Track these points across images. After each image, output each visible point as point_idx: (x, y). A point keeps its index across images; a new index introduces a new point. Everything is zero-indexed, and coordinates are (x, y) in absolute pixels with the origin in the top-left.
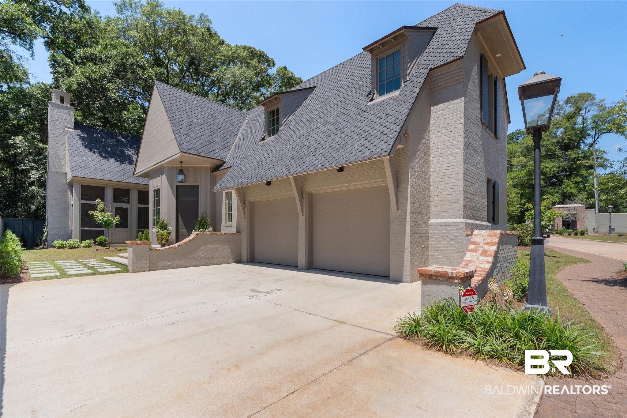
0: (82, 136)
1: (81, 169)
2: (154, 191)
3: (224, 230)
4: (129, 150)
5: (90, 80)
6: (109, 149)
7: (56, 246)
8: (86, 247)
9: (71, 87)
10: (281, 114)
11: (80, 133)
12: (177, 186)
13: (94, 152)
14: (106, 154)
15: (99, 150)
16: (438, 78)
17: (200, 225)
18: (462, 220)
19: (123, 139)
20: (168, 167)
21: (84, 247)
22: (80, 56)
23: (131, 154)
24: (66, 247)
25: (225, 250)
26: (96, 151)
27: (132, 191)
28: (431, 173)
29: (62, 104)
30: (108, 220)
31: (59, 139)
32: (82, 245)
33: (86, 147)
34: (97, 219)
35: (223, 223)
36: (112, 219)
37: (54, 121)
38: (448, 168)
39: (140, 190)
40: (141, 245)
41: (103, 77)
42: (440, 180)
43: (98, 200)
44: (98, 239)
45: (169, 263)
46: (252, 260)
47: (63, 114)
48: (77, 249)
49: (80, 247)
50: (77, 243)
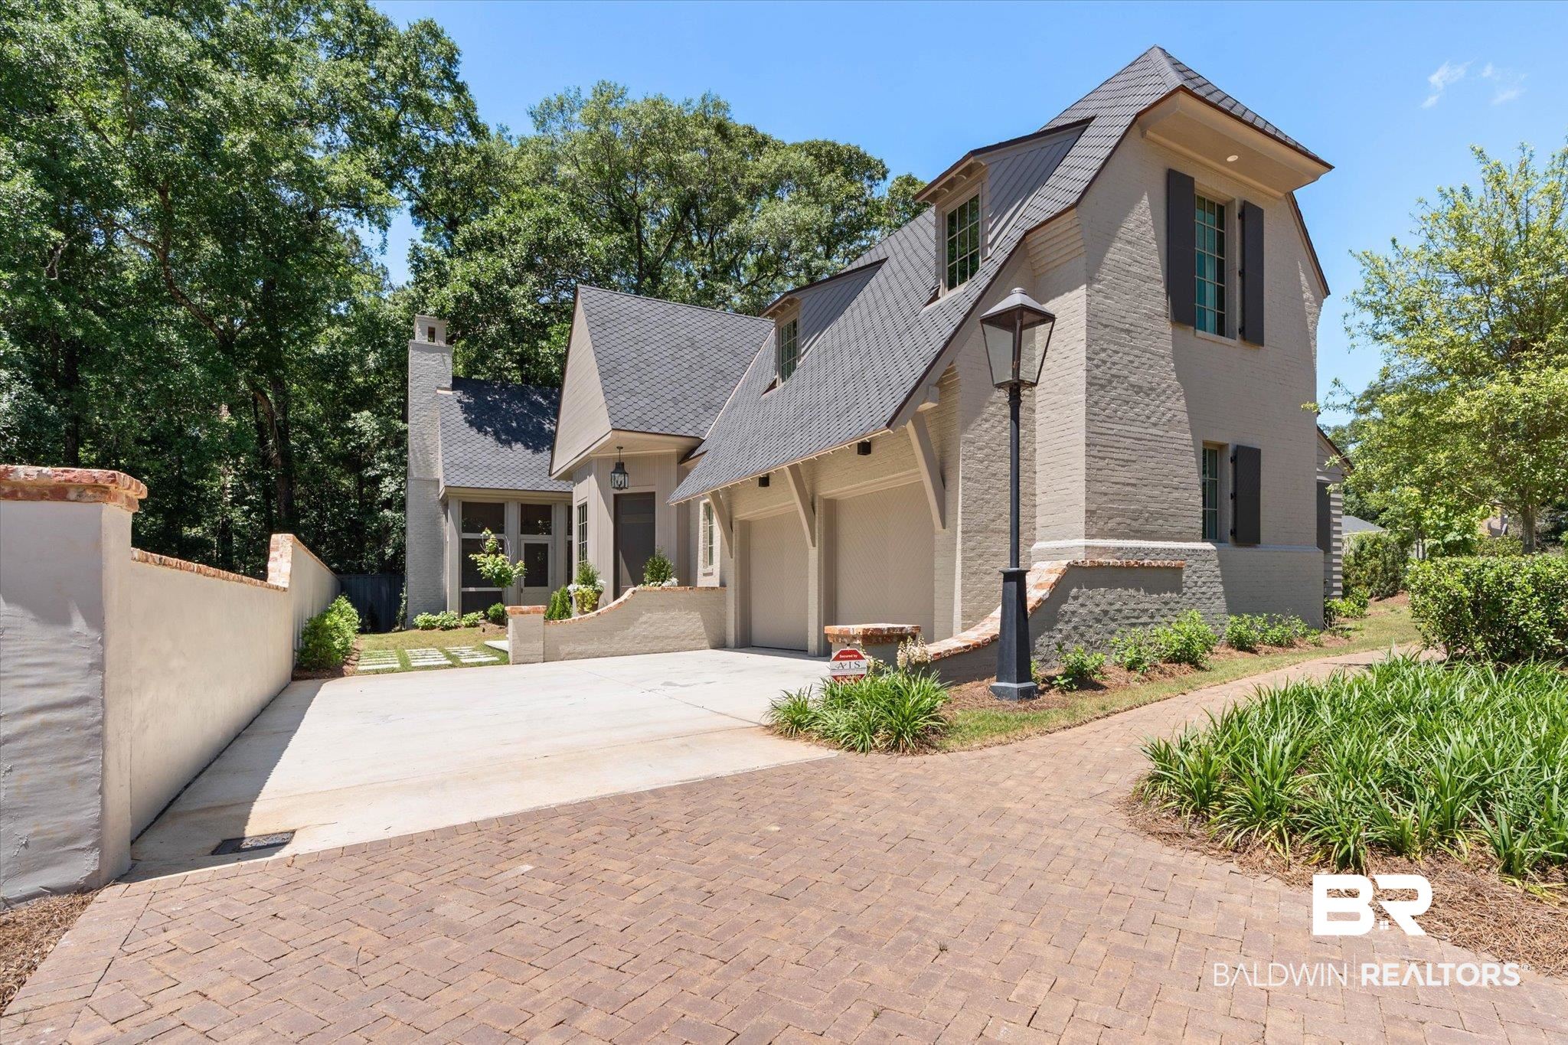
0: (465, 403)
1: (462, 470)
2: (579, 508)
3: (702, 582)
5: (477, 288)
6: (514, 424)
7: (419, 624)
8: (470, 626)
9: (443, 307)
10: (800, 332)
11: (463, 397)
12: (616, 496)
13: (486, 433)
14: (507, 435)
15: (495, 427)
16: (1043, 247)
17: (652, 574)
18: (1083, 542)
20: (599, 459)
21: (467, 626)
22: (464, 240)
24: (435, 627)
25: (692, 622)
26: (490, 429)
27: (556, 507)
28: (1037, 446)
29: (431, 344)
30: (503, 570)
32: (463, 623)
33: (471, 424)
34: (483, 568)
35: (701, 570)
36: (511, 568)
37: (418, 377)
38: (1062, 433)
40: (528, 613)
41: (502, 277)
42: (1049, 460)
43: (487, 532)
44: (491, 611)
45: (579, 649)
46: (746, 642)
47: (435, 362)
48: (454, 630)
49: (460, 627)
50: (455, 619)
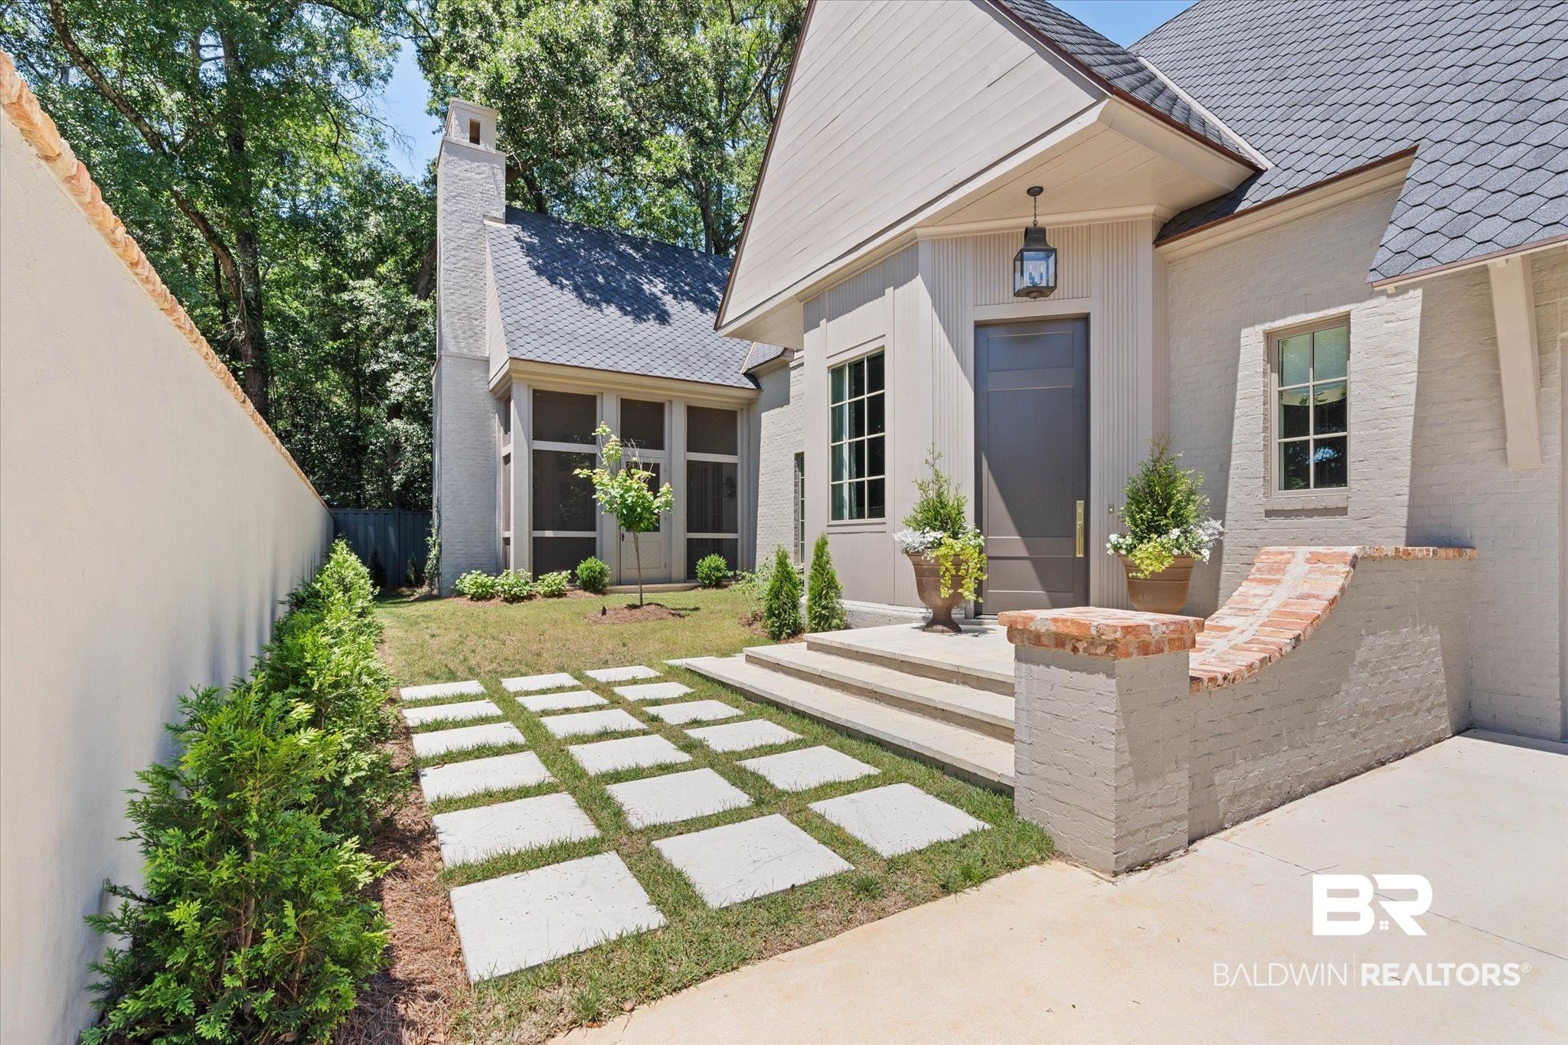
0: (526, 243)
1: (535, 336)
4: (651, 281)
6: (600, 279)
7: (466, 590)
8: (551, 595)
11: (521, 234)
13: (562, 287)
14: (593, 293)
15: (574, 280)
19: (631, 251)
20: (937, 241)
21: (546, 595)
23: (659, 294)
24: (492, 597)
26: (568, 283)
27: (671, 408)
29: (475, 147)
30: (639, 499)
31: (467, 255)
32: (540, 588)
33: (540, 271)
35: (1248, 498)
36: (649, 496)
37: (454, 197)
39: (694, 405)
44: (583, 568)
47: (479, 177)
48: (526, 602)
49: (534, 596)
50: (527, 583)
